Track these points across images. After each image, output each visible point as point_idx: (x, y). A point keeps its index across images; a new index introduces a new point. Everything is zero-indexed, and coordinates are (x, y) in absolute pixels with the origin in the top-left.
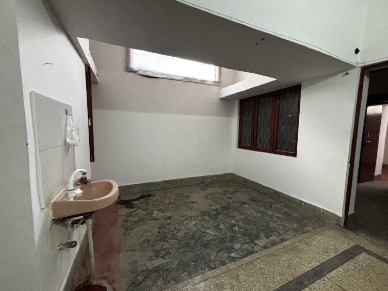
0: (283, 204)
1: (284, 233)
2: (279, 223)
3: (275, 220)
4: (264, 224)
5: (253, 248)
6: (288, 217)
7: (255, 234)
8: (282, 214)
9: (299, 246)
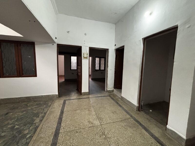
0: (33, 101)
1: (43, 111)
2: (38, 109)
3: (35, 109)
4: (31, 114)
5: (35, 125)
6: (39, 105)
7: (31, 121)
8: (36, 106)
9: (52, 110)
